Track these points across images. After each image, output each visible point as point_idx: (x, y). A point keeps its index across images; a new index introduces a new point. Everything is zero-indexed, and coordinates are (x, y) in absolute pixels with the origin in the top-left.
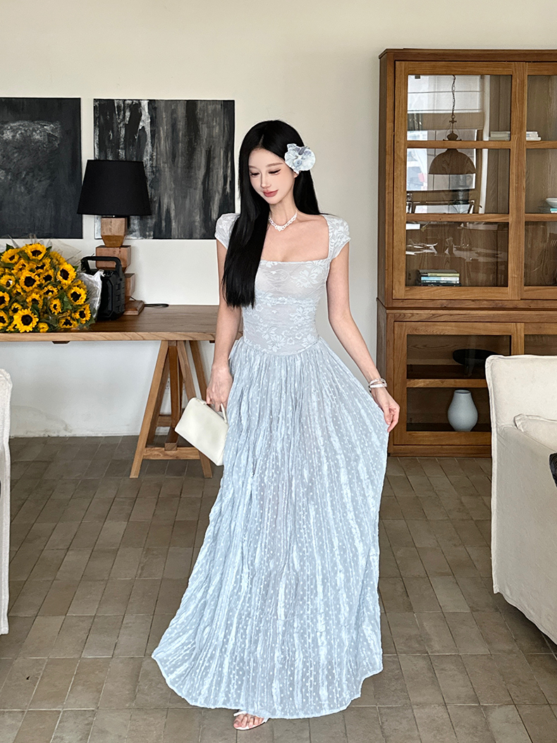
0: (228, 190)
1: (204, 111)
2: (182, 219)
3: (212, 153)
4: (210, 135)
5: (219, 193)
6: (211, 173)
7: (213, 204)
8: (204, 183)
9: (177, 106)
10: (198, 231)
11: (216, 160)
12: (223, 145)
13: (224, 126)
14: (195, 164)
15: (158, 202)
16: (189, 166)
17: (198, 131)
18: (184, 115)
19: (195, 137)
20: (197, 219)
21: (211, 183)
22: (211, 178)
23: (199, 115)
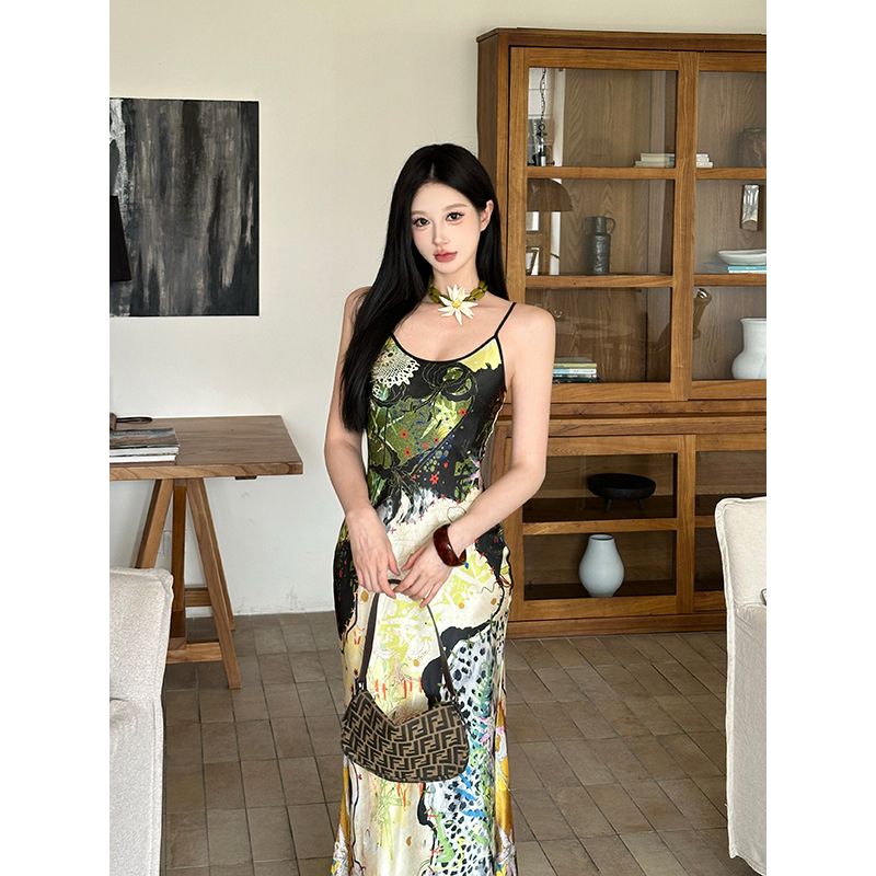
0: (248, 239)
1: (211, 118)
2: (176, 285)
3: (223, 182)
4: (221, 156)
5: (234, 244)
6: (222, 215)
7: (225, 261)
8: (210, 229)
9: (167, 109)
10: (200, 303)
11: (230, 195)
12: (241, 171)
13: (242, 142)
14: (196, 200)
15: (137, 259)
16: (187, 204)
17: (202, 148)
18: (180, 123)
19: (197, 158)
20: (201, 284)
21: (221, 230)
22: (221, 222)
23: (204, 123)
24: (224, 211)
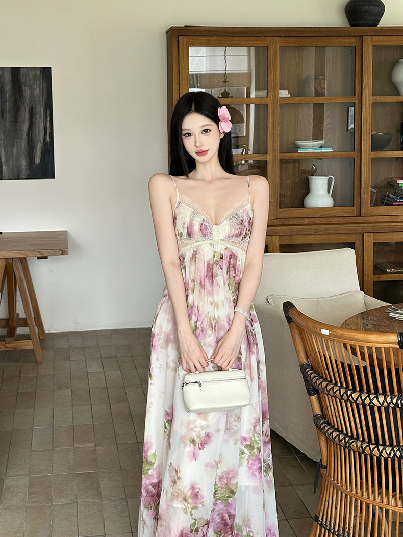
0: (48, 139)
1: (26, 76)
2: (11, 163)
3: (34, 110)
4: (32, 96)
5: (40, 142)
6: (34, 127)
7: (36, 151)
8: (28, 134)
9: (3, 72)
10: (24, 172)
11: (38, 116)
12: (43, 103)
13: (43, 88)
14: (20, 119)
16: (16, 121)
17: (22, 92)
18: (10, 79)
19: (20, 97)
20: (24, 163)
21: (33, 134)
22: (33, 130)
23: (23, 79)
24: (35, 124)
